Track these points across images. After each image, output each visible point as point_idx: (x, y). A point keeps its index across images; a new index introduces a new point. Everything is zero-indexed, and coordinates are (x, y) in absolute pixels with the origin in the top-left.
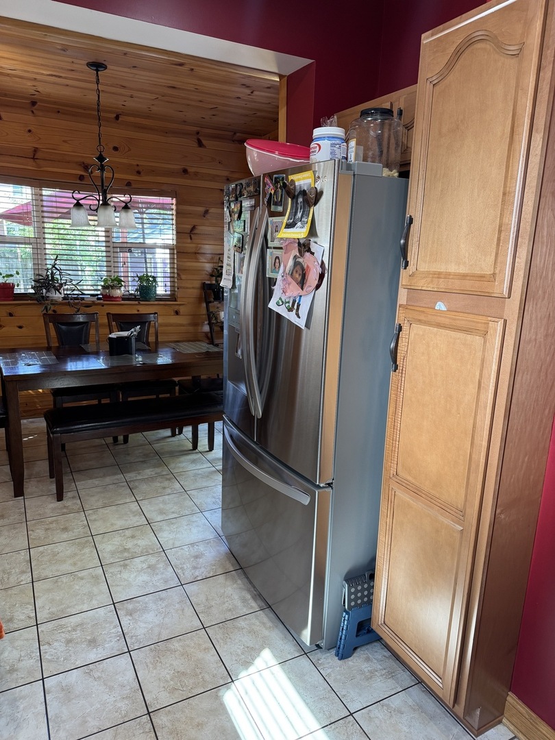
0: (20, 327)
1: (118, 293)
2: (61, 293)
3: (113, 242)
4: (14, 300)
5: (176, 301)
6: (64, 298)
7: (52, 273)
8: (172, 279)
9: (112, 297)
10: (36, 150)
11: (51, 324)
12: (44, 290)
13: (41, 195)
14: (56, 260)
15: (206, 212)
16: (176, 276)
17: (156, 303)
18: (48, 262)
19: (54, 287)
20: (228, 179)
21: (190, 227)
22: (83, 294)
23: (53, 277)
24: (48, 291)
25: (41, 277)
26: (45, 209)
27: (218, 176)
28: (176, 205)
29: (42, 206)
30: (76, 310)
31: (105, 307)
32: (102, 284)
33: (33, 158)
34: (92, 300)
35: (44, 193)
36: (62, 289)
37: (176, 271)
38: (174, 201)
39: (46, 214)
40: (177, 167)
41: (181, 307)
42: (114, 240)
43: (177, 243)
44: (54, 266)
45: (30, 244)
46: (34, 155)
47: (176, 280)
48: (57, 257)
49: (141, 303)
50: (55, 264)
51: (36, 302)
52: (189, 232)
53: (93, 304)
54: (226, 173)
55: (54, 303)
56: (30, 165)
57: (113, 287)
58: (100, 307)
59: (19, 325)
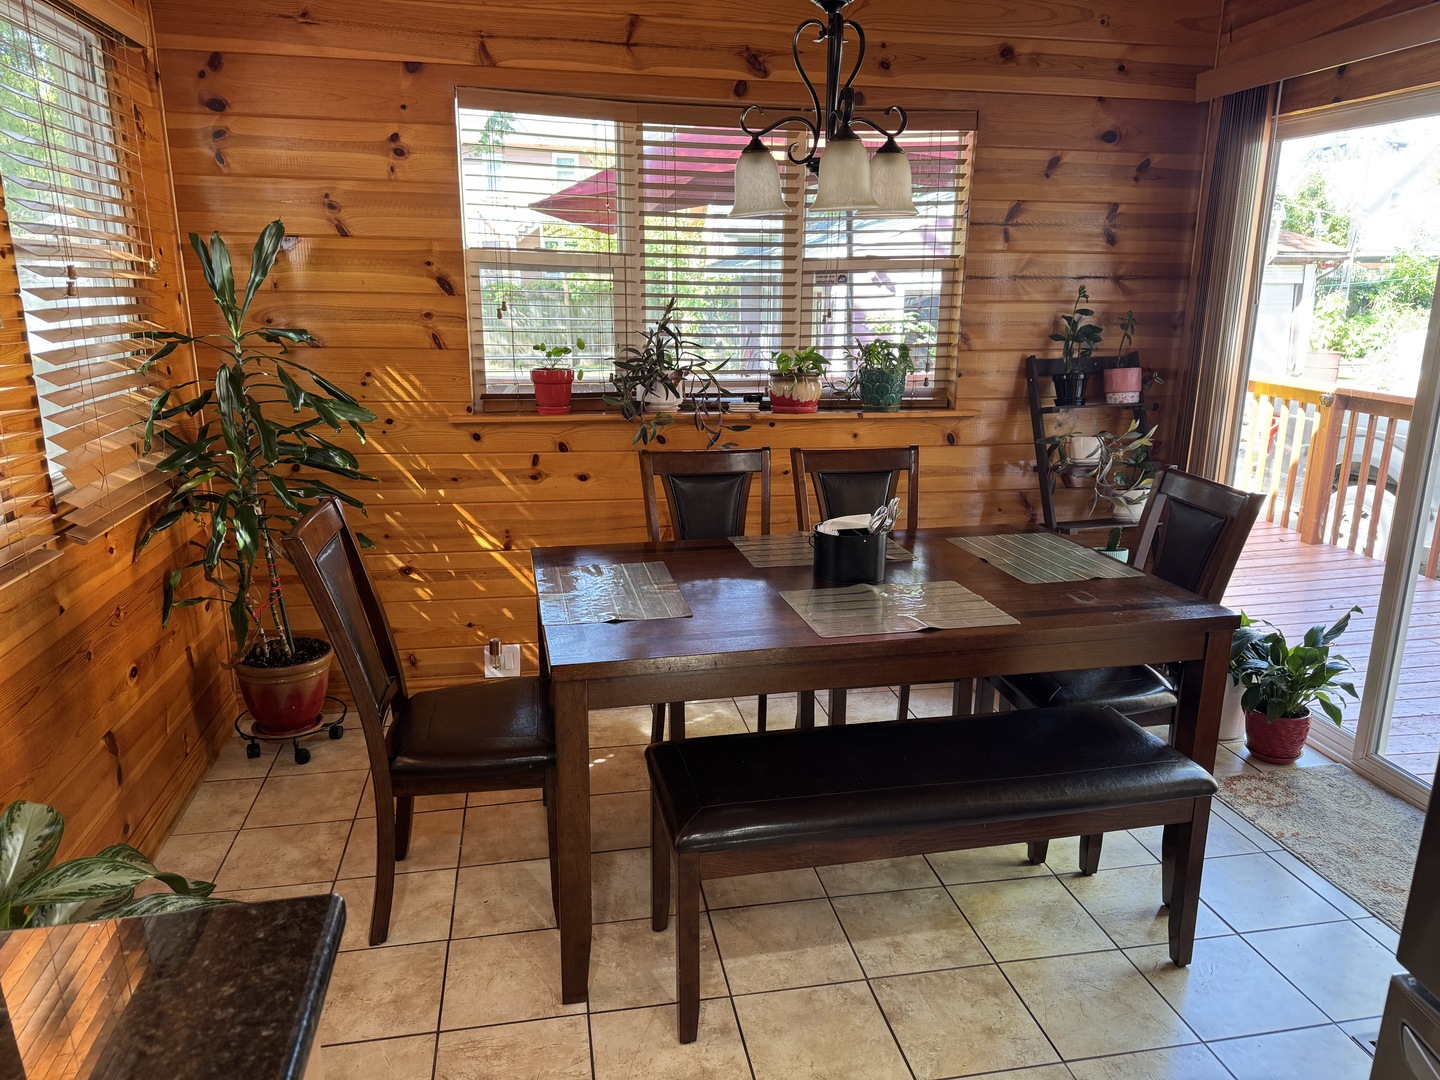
0: (583, 478)
1: (810, 391)
2: (678, 396)
3: (805, 260)
4: (571, 412)
5: (948, 406)
6: (683, 407)
7: (660, 345)
8: (943, 351)
9: (798, 403)
10: (634, 22)
11: (657, 481)
12: (640, 389)
13: (641, 143)
14: (669, 308)
15: (1054, 163)
16: (956, 340)
17: (903, 414)
18: (649, 314)
19: (664, 379)
20: (1121, 68)
21: (1006, 206)
22: (727, 394)
23: (660, 354)
24: (649, 389)
25: (632, 355)
26: (648, 178)
27: (1095, 60)
28: (976, 148)
29: (642, 171)
30: (711, 436)
31: (778, 427)
32: (774, 367)
33: (628, 44)
34: (748, 409)
35: (647, 136)
36: (680, 384)
37: (956, 328)
38: (969, 139)
39: (648, 193)
40: (983, 42)
41: (963, 424)
42: (809, 253)
43: (968, 251)
44: (663, 327)
45: (610, 270)
46: (629, 39)
47: (955, 353)
48: (672, 303)
49: (866, 415)
50: (668, 321)
51: (620, 417)
52: (1002, 220)
53: (752, 419)
54: (1117, 51)
55: (662, 420)
56: (619, 63)
57: (801, 376)
58: (767, 427)
59: (581, 471)
